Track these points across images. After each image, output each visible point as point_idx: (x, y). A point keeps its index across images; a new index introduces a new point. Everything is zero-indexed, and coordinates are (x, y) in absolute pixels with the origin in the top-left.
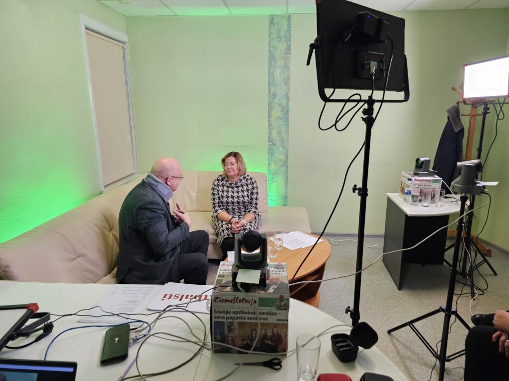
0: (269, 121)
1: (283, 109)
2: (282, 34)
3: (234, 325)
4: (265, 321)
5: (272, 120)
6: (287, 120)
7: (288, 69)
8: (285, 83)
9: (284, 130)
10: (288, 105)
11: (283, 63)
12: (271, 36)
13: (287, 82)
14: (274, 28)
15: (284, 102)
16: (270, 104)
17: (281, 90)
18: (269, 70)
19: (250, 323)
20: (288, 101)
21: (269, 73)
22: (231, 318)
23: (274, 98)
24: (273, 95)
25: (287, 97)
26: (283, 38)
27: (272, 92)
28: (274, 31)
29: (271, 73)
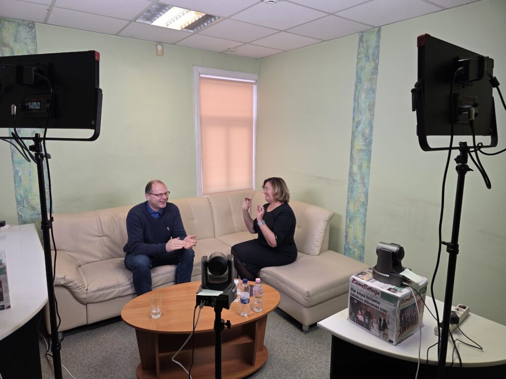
0: (351, 152)
1: (365, 140)
2: (371, 51)
5: (355, 152)
6: (369, 152)
7: (374, 91)
8: (370, 109)
9: (365, 165)
10: (371, 134)
11: (369, 86)
12: (359, 57)
13: (371, 108)
14: (363, 46)
15: (367, 131)
16: (353, 133)
17: (365, 118)
18: (355, 95)
20: (371, 130)
21: (355, 99)
23: (357, 127)
24: (357, 123)
25: (371, 126)
26: (371, 57)
27: (356, 120)
28: (362, 50)
29: (356, 98)
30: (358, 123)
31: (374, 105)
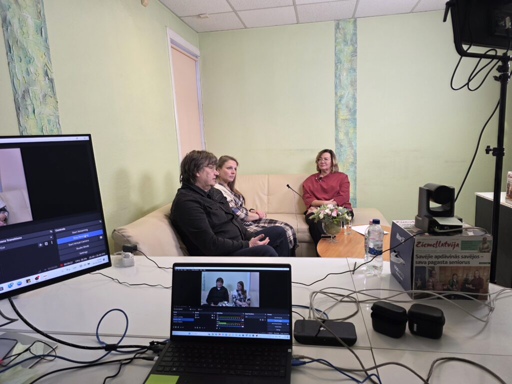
0: (336, 122)
1: (350, 110)
2: (348, 37)
3: (436, 269)
4: (467, 265)
5: (339, 122)
6: (354, 120)
7: (355, 70)
8: (352, 85)
9: (351, 131)
10: (355, 106)
11: (350, 66)
12: (337, 41)
13: (353, 83)
14: (340, 32)
15: (351, 103)
16: (336, 106)
17: (347, 92)
18: (336, 73)
19: (452, 267)
20: (355, 102)
22: (432, 262)
23: (340, 101)
25: (354, 98)
26: (349, 41)
27: (339, 94)
28: (340, 35)
29: (337, 76)
30: (341, 97)
31: (356, 81)
